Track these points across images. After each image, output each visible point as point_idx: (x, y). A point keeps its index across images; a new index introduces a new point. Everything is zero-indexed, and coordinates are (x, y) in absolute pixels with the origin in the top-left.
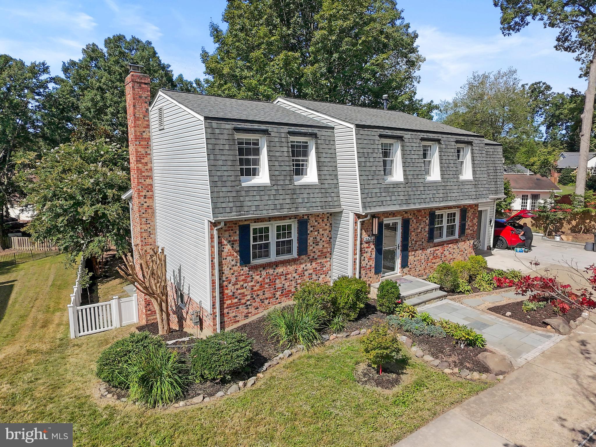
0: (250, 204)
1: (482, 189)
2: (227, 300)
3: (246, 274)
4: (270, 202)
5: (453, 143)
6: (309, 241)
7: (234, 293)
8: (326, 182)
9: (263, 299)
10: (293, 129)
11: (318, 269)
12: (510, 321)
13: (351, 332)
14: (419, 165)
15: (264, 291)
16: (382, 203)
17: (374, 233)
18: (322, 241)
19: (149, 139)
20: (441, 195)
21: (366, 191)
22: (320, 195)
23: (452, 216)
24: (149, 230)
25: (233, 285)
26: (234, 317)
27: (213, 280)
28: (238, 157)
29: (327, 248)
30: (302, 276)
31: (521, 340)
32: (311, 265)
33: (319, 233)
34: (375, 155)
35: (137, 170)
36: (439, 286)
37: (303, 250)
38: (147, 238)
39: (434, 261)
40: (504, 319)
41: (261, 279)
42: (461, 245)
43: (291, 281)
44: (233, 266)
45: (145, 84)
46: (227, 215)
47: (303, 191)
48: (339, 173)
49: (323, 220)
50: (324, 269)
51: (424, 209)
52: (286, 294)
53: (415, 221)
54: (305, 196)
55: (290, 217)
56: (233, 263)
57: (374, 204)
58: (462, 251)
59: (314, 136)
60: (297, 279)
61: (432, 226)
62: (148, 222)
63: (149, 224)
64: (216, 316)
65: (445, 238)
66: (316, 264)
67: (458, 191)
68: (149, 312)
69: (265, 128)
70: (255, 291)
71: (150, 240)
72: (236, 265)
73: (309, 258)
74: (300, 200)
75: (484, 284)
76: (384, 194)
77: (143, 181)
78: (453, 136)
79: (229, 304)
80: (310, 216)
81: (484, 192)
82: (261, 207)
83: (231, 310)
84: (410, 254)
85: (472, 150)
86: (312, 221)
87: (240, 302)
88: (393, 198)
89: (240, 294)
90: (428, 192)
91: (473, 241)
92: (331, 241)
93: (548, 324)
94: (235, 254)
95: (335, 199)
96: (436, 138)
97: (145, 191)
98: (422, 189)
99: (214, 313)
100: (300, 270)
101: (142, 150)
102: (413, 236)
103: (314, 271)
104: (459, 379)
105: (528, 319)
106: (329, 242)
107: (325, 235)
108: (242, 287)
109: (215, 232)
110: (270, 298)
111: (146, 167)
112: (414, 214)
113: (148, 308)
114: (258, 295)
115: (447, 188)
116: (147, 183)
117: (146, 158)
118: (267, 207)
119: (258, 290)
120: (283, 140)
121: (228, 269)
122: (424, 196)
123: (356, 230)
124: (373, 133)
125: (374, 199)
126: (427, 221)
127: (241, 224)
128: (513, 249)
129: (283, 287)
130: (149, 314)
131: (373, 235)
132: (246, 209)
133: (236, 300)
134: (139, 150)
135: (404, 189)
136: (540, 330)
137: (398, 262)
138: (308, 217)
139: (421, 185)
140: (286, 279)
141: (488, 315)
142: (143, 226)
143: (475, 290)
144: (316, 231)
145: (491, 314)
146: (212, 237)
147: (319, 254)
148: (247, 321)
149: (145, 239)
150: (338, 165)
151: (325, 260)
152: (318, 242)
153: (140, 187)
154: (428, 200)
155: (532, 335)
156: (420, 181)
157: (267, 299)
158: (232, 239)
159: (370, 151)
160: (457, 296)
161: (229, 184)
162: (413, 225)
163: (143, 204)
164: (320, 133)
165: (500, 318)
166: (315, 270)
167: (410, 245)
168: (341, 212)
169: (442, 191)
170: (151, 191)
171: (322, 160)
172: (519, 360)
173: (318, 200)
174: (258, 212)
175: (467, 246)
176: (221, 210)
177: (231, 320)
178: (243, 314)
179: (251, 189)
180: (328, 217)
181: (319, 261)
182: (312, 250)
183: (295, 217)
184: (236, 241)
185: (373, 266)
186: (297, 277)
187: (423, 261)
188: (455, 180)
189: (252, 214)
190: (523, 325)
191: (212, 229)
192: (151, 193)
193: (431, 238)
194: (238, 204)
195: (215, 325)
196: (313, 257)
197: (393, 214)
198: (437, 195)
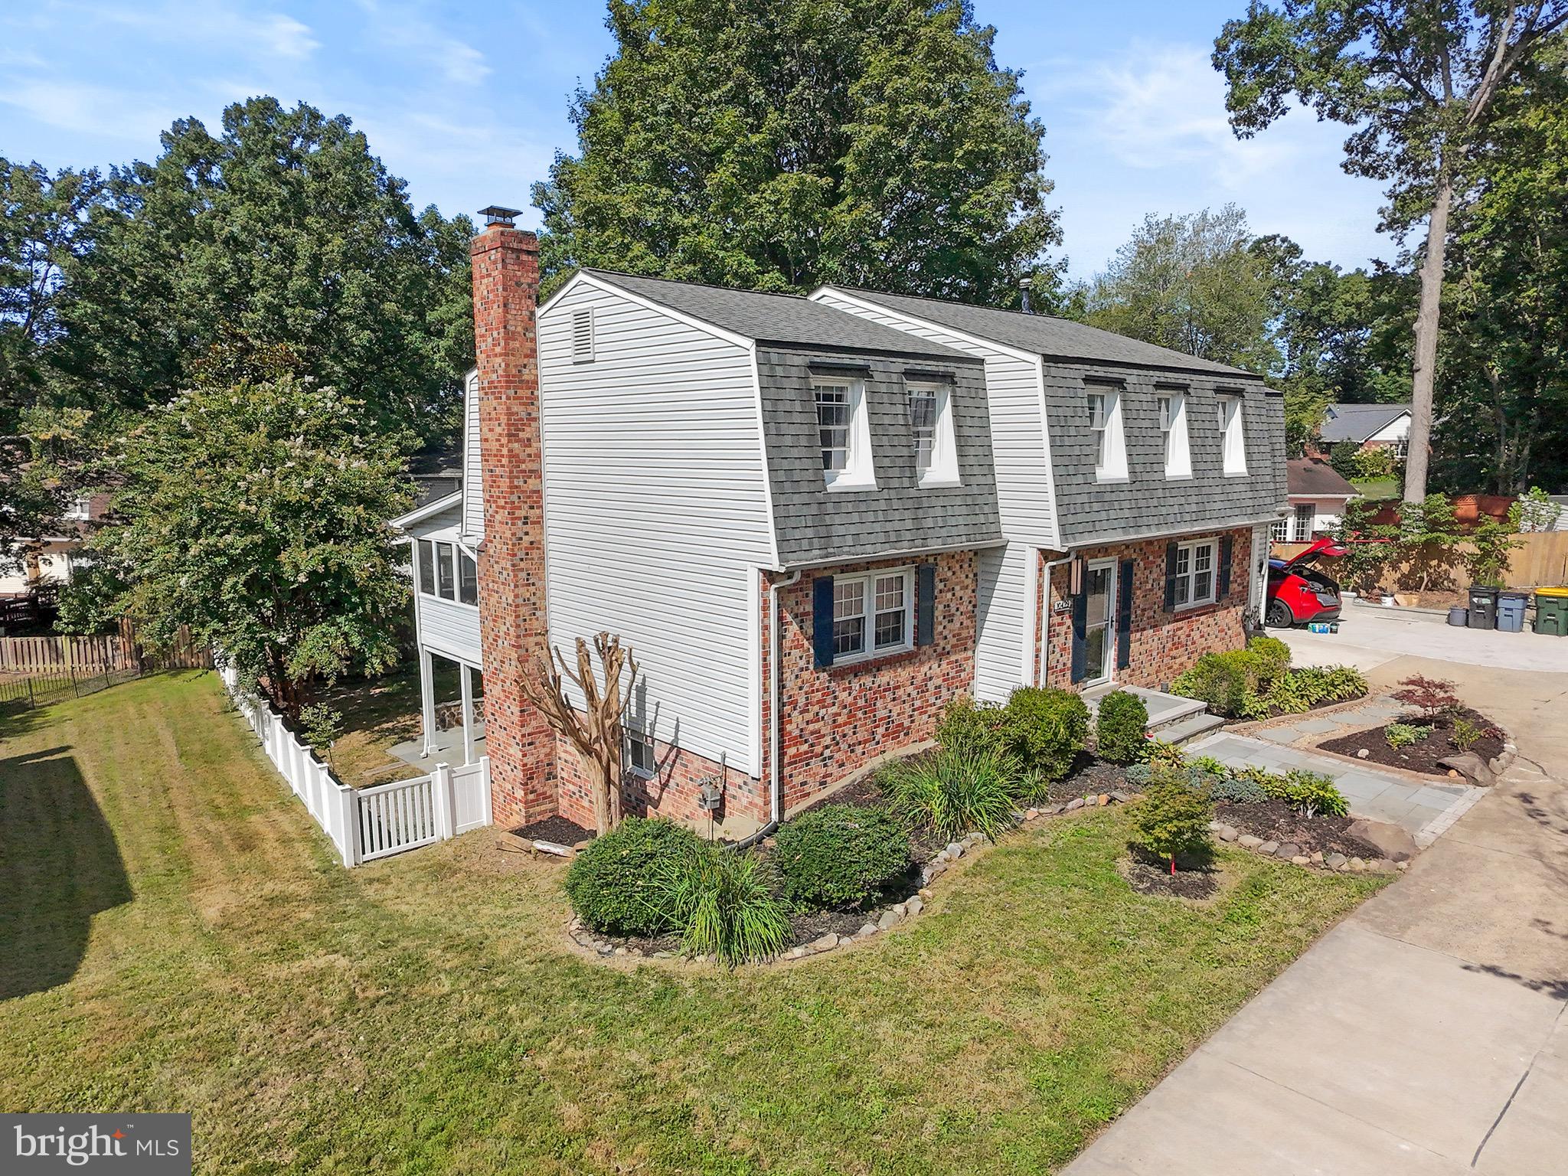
0: (842, 530)
1: (1263, 494)
2: (789, 746)
3: (824, 689)
4: (877, 527)
5: (1211, 394)
6: (936, 613)
7: (802, 730)
8: (973, 480)
9: (854, 745)
10: (912, 364)
11: (951, 675)
12: (1371, 766)
13: (1066, 803)
14: (1152, 442)
15: (855, 727)
16: (1094, 526)
17: (1073, 592)
18: (959, 613)
19: (533, 385)
20: (1194, 508)
21: (1066, 500)
22: (964, 510)
23: (1204, 552)
24: (533, 599)
25: (801, 713)
26: (802, 784)
27: (765, 703)
28: (818, 428)
29: (968, 627)
30: (923, 692)
31: (1409, 800)
32: (939, 666)
33: (954, 595)
34: (1078, 422)
35: (510, 457)
36: (1205, 704)
37: (925, 632)
38: (528, 618)
39: (1174, 653)
40: (1358, 764)
41: (850, 699)
42: (1221, 614)
43: (904, 702)
44: (802, 670)
45: (529, 253)
46: (803, 555)
47: (934, 501)
48: (996, 461)
49: (961, 567)
50: (962, 674)
51: (1159, 540)
52: (894, 732)
53: (1142, 564)
54: (939, 512)
55: (901, 560)
56: (802, 663)
57: (1080, 528)
58: (1223, 630)
59: (948, 379)
60: (913, 699)
61: (1172, 577)
62: (530, 581)
63: (533, 584)
64: (770, 782)
65: (1191, 602)
66: (948, 664)
67: (1223, 497)
68: (531, 797)
69: (862, 363)
70: (840, 726)
71: (535, 624)
72: (807, 669)
73: (935, 651)
74: (930, 523)
75: (1290, 699)
76: (1096, 507)
77: (521, 483)
78: (1210, 378)
79: (794, 756)
80: (939, 557)
81: (1268, 501)
82: (864, 539)
83: (795, 768)
84: (1133, 637)
85: (1244, 407)
86: (943, 571)
87: (812, 752)
88: (1112, 514)
89: (812, 733)
90: (1171, 501)
91: (1242, 608)
92: (977, 613)
93: (1449, 768)
94: (806, 643)
95: (991, 518)
96: (1180, 381)
97: (526, 506)
98: (1160, 493)
99: (767, 776)
100: (920, 677)
101: (522, 408)
102: (1138, 600)
103: (944, 680)
104: (1327, 873)
105: (1405, 761)
106: (972, 616)
107: (965, 598)
108: (817, 718)
109: (772, 595)
110: (866, 742)
111: (528, 450)
112: (1141, 550)
113: (530, 786)
114: (844, 736)
115: (1204, 491)
116: (531, 487)
117: (527, 429)
118: (872, 538)
119: (845, 724)
120: (896, 388)
121: (793, 677)
122: (1164, 511)
123: (1040, 586)
124: (1073, 374)
125: (1080, 518)
126: (1163, 565)
127: (818, 575)
128: (1305, 626)
129: (889, 717)
130: (532, 801)
131: (1070, 595)
132: (836, 541)
133: (805, 747)
134: (515, 409)
135: (1129, 495)
136: (1436, 780)
137: (1111, 655)
138: (935, 559)
139: (1158, 485)
140: (894, 699)
141: (1323, 758)
142: (521, 590)
143: (1276, 711)
144: (949, 590)
145: (1328, 756)
146: (765, 608)
147: (954, 641)
148: (824, 794)
149: (525, 620)
150: (994, 444)
151: (964, 655)
152: (953, 615)
153: (514, 498)
154: (1171, 519)
155: (1424, 789)
156: (1156, 476)
157: (860, 743)
158: (802, 610)
159: (1069, 412)
160: (1242, 724)
161: (805, 487)
162: (1139, 574)
163: (521, 539)
164: (962, 372)
165: (1349, 761)
166: (946, 677)
167: (1133, 617)
168: (1003, 548)
169: (1194, 499)
170: (538, 508)
171: (966, 431)
172: (1421, 834)
173: (961, 520)
174: (859, 549)
175: (1230, 618)
176: (794, 546)
177: (795, 793)
178: (818, 778)
179: (844, 498)
180: (971, 560)
181: (953, 658)
182: (941, 633)
183: (913, 559)
184: (807, 614)
185: (1069, 665)
186: (914, 694)
187: (1154, 654)
188: (1216, 474)
189: (848, 553)
190: (1400, 773)
191: (765, 589)
192: (538, 511)
193: (1170, 602)
194: (823, 531)
195: (767, 803)
196: (944, 648)
197: (1104, 550)
198: (1187, 508)
